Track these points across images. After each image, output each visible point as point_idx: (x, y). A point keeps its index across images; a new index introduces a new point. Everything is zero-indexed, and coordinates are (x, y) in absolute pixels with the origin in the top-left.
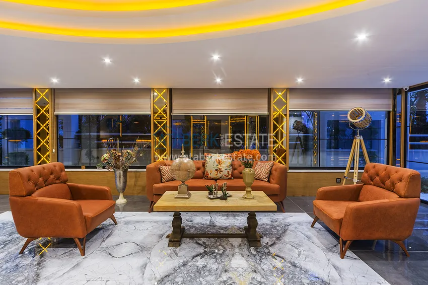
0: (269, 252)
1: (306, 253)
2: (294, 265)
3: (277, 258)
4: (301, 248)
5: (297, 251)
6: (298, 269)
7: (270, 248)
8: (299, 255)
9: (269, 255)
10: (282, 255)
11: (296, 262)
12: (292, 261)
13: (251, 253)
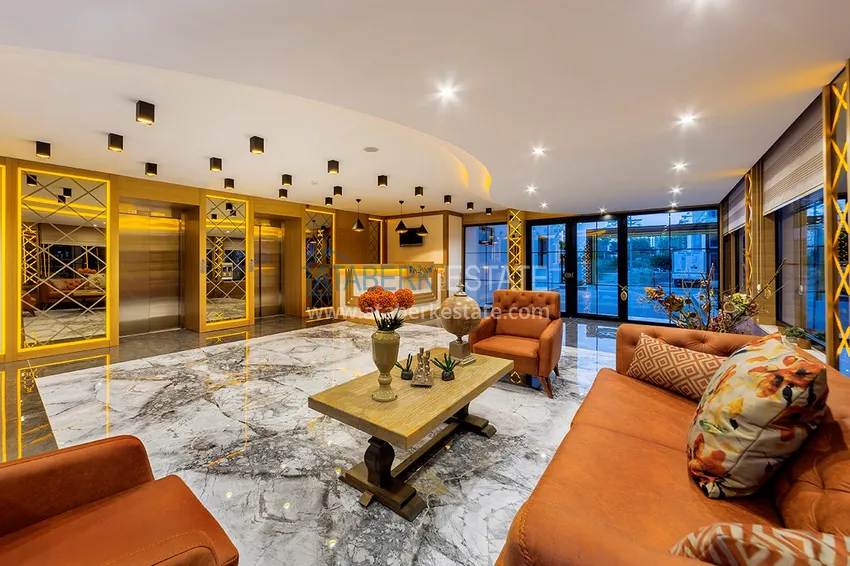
0: (318, 476)
1: (249, 516)
2: (264, 475)
3: (297, 473)
4: (262, 523)
5: (271, 511)
6: (256, 471)
7: (321, 485)
8: (262, 501)
9: (313, 470)
10: (293, 483)
11: (263, 482)
12: (270, 481)
13: (341, 458)
